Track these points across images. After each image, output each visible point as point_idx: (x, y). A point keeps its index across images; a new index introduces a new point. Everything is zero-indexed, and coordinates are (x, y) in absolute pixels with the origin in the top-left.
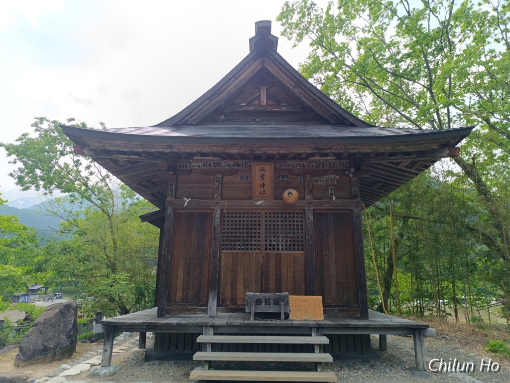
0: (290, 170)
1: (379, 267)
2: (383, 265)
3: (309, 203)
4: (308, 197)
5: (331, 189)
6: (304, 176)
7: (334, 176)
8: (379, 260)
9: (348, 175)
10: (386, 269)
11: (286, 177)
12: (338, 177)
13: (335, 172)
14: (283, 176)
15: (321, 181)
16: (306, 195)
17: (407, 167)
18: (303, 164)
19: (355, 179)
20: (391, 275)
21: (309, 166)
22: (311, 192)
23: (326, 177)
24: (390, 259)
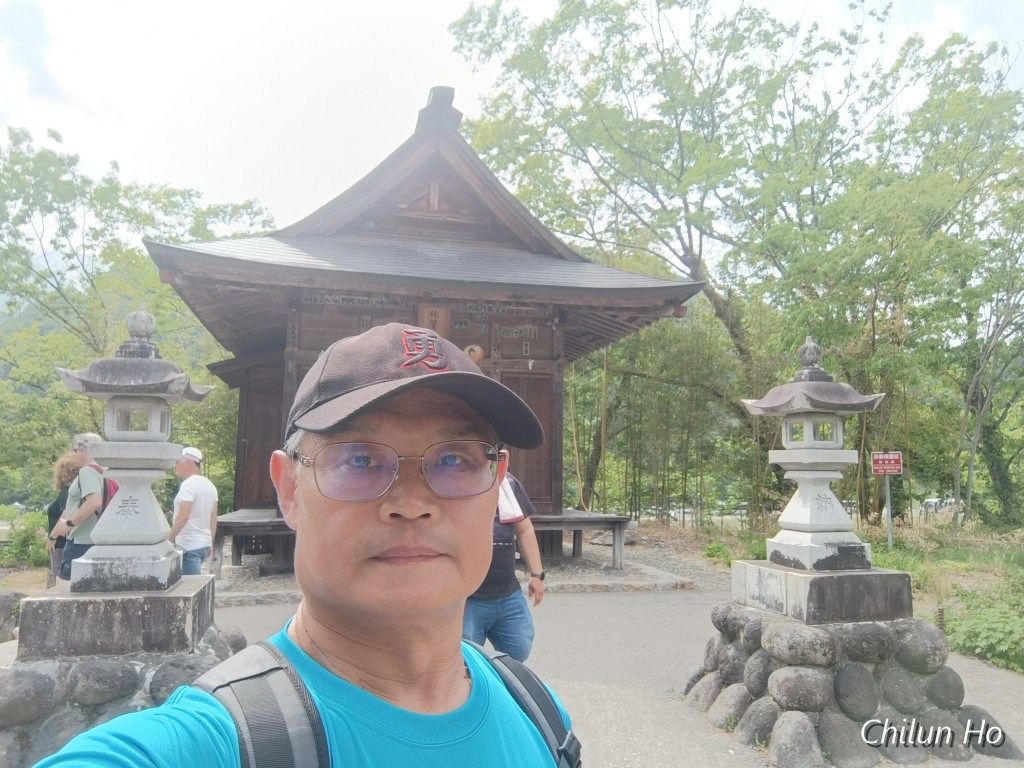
0: (471, 315)
1: (581, 450)
2: (587, 447)
3: (496, 363)
4: (495, 355)
5: (526, 345)
6: (490, 325)
7: (530, 326)
8: (581, 438)
9: (551, 327)
10: (591, 453)
11: (465, 324)
12: (536, 328)
13: (534, 321)
14: (460, 323)
15: (514, 332)
16: (493, 351)
17: (627, 321)
18: (490, 308)
19: (558, 333)
20: (597, 461)
21: (498, 311)
22: (499, 347)
23: (520, 327)
24: (597, 438)
